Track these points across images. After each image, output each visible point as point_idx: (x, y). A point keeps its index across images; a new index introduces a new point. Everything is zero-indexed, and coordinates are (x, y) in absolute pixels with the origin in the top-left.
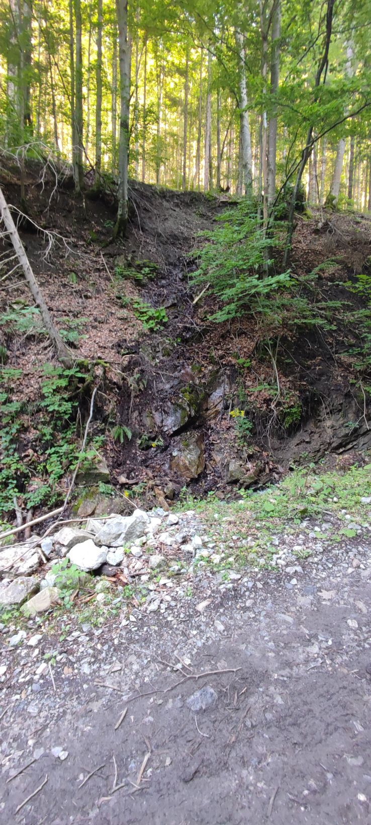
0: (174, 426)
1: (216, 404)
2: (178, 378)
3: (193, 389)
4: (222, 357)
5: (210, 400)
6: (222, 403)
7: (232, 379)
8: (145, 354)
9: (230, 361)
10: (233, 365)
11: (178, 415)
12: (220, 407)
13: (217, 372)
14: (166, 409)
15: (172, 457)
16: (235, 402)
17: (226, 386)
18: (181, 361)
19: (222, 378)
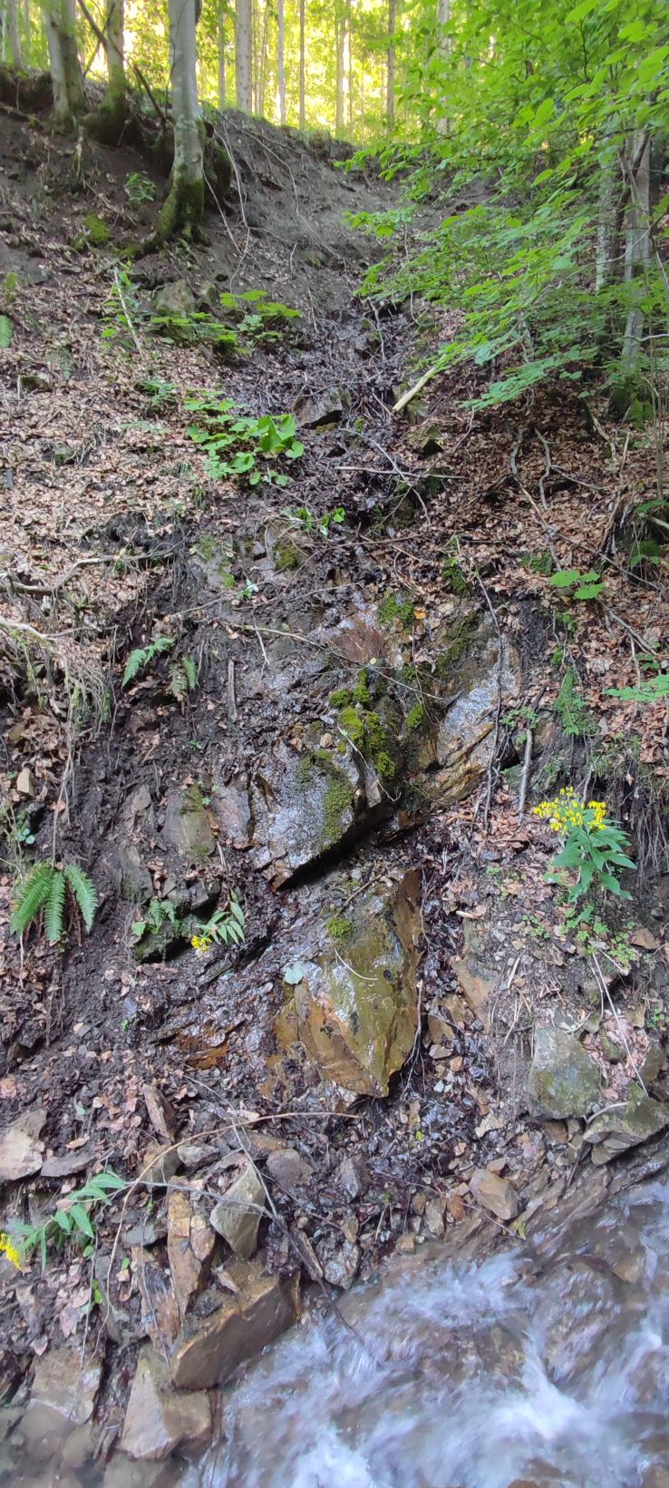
0: (298, 848)
1: (468, 743)
2: (322, 648)
3: (379, 692)
4: (489, 570)
5: (444, 728)
6: (491, 742)
7: (529, 646)
8: (210, 565)
9: (522, 582)
10: (533, 597)
11: (315, 798)
12: (485, 757)
13: (473, 623)
14: (267, 774)
15: (282, 991)
16: (546, 737)
17: (507, 675)
18: (341, 588)
19: (493, 645)
